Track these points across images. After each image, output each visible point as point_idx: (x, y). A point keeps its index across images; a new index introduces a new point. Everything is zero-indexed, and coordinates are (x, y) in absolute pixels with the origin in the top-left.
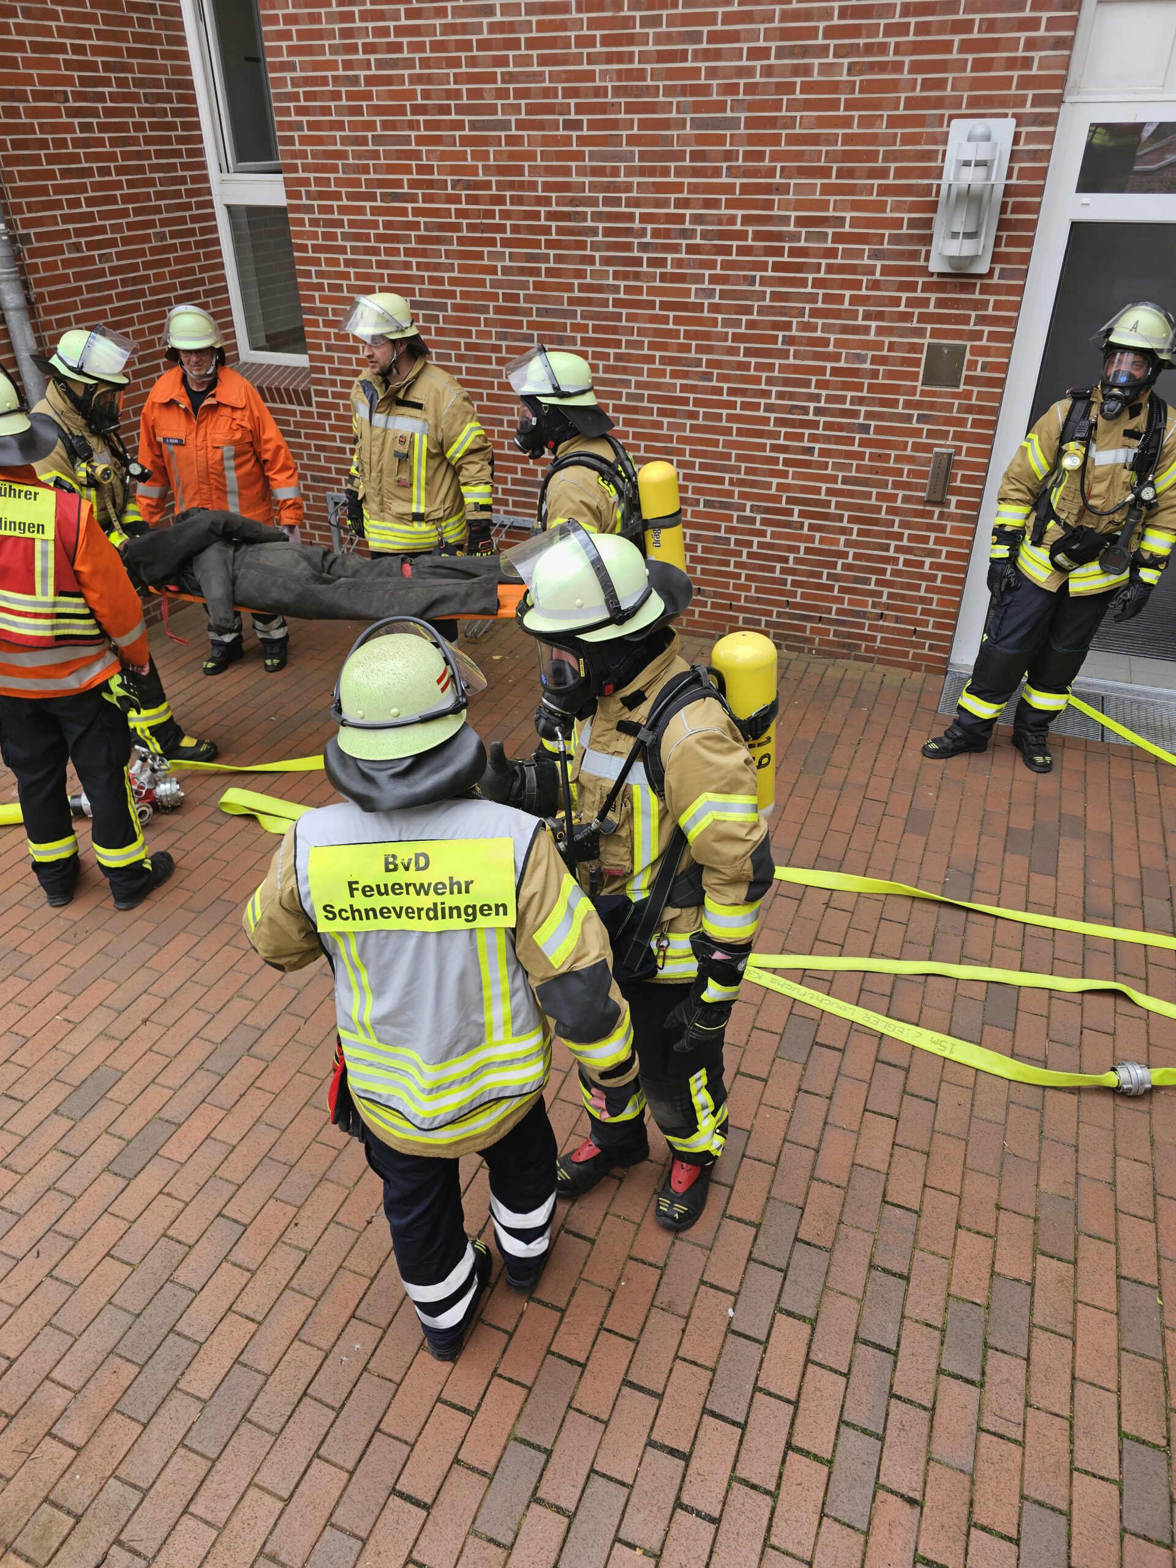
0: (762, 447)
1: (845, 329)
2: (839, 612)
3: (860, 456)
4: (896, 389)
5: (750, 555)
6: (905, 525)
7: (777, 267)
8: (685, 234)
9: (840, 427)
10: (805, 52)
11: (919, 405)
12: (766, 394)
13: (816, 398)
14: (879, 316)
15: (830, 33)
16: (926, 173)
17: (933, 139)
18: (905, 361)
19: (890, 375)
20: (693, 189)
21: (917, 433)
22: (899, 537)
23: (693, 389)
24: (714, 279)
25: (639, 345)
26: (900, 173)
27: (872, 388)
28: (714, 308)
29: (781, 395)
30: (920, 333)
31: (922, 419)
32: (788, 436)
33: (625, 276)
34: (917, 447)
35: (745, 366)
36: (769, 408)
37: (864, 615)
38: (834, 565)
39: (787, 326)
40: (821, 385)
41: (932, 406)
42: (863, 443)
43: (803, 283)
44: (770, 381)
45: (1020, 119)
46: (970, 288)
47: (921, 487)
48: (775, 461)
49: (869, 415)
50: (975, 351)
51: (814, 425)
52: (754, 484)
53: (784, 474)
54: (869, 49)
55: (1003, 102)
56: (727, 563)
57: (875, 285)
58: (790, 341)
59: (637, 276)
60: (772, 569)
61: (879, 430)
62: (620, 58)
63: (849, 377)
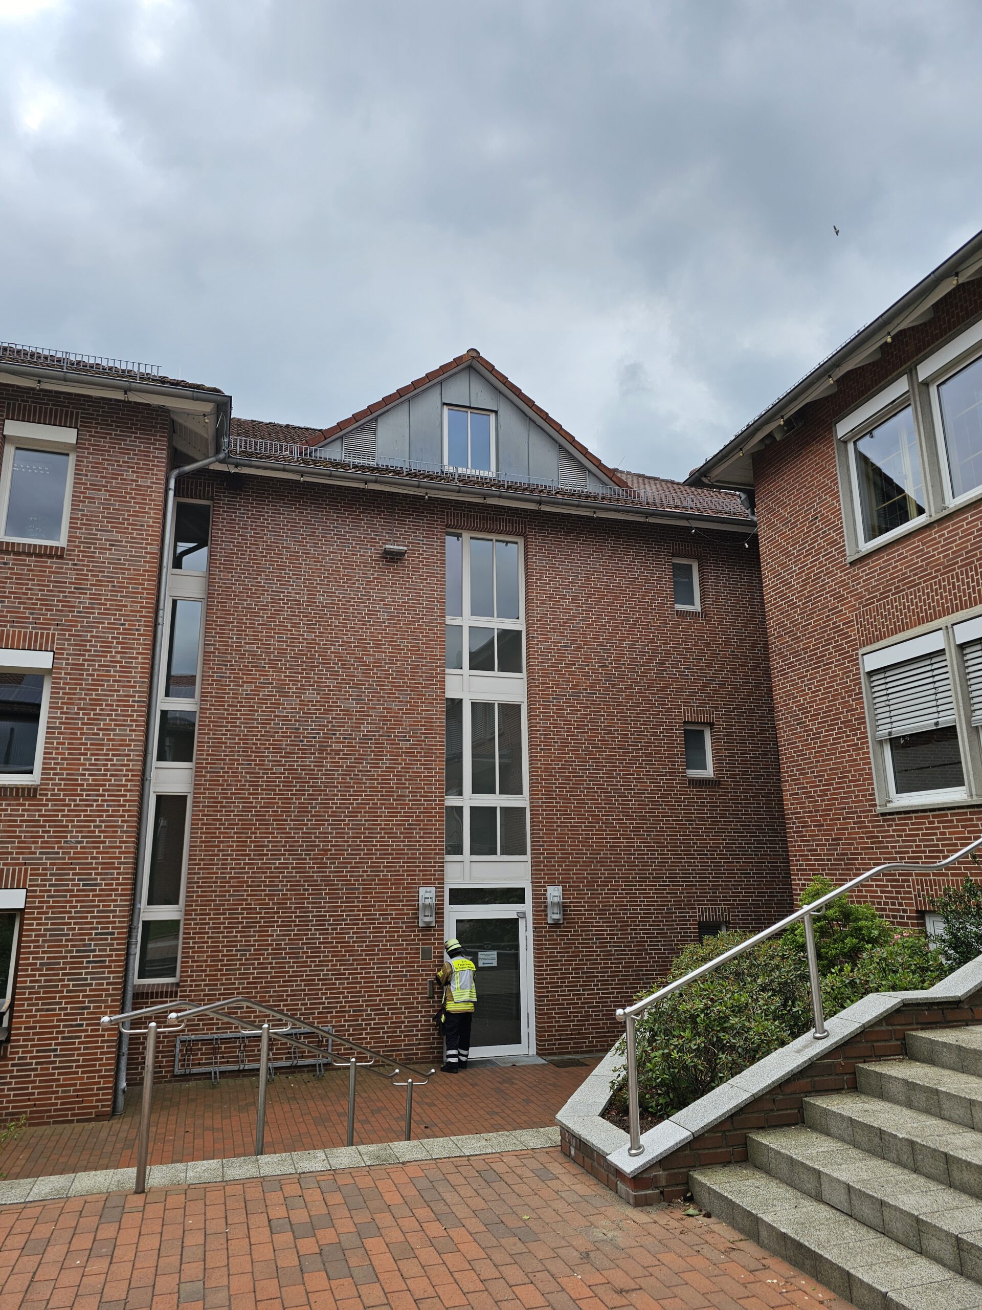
0: (373, 987)
1: (396, 945)
2: (405, 1045)
3: (405, 985)
4: (414, 962)
5: (371, 1029)
6: (422, 1007)
7: (374, 928)
8: (344, 920)
9: (398, 976)
10: (378, 871)
11: (421, 966)
12: (373, 968)
13: (389, 968)
14: (406, 940)
15: (384, 867)
16: (414, 901)
17: (414, 892)
18: (415, 953)
19: (411, 958)
20: (346, 907)
21: (422, 975)
22: (421, 1012)
23: (348, 969)
24: (353, 933)
25: (328, 956)
26: (407, 901)
27: (407, 962)
28: (354, 942)
29: (378, 968)
30: (418, 944)
31: (423, 971)
32: (381, 982)
33: (323, 934)
34: (423, 980)
35: (365, 960)
36: (374, 973)
37: (413, 1045)
38: (401, 1027)
39: (378, 946)
40: (390, 963)
41: (425, 966)
42: (406, 981)
43: (382, 932)
44: (374, 964)
45: (436, 888)
46: (430, 931)
47: (426, 993)
48: (377, 991)
49: (407, 971)
50: (435, 948)
51: (389, 977)
52: (370, 1001)
53: (381, 995)
54: (395, 871)
55: (431, 883)
56: (362, 1034)
57: (403, 931)
58: (379, 950)
59: (327, 934)
60: (379, 1033)
61: (410, 976)
62: (323, 872)
63: (399, 960)
